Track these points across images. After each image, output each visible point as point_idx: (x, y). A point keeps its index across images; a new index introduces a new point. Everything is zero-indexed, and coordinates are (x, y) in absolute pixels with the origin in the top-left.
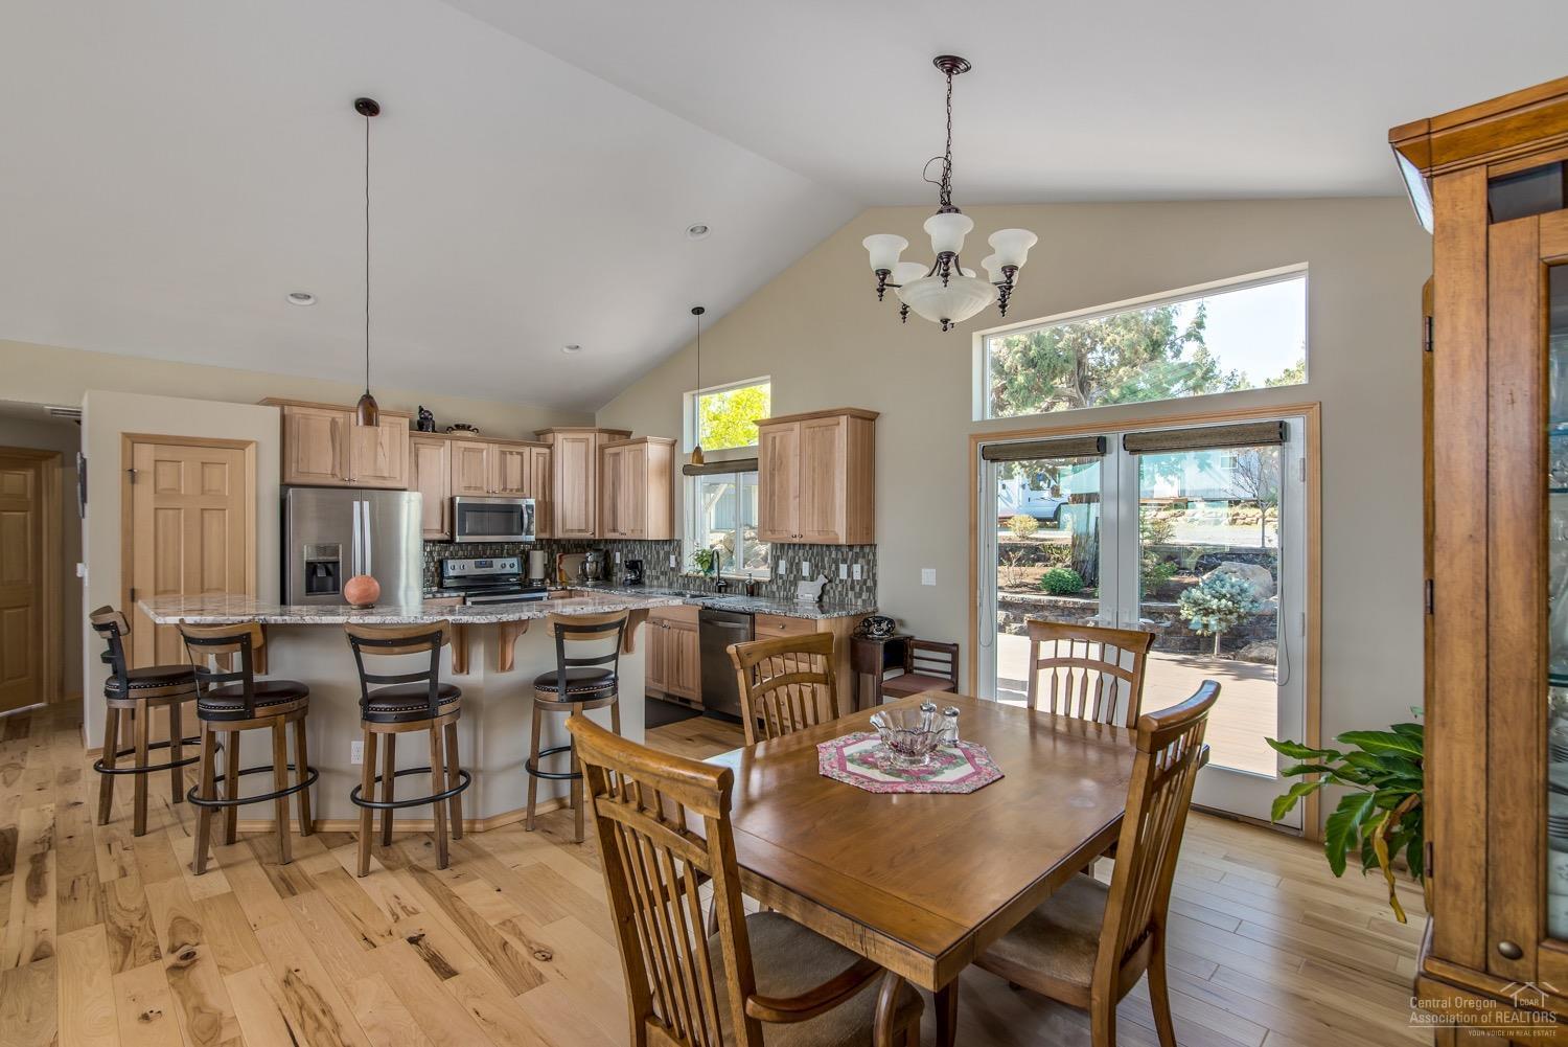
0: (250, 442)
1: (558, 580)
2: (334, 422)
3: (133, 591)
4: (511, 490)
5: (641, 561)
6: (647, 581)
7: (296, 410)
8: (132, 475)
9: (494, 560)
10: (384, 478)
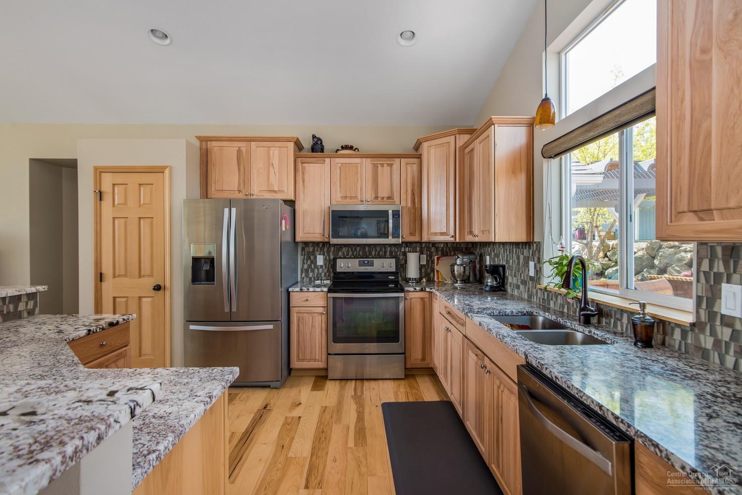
0: (167, 167)
1: (436, 280)
2: (239, 152)
3: (101, 274)
4: (383, 198)
5: (504, 267)
6: (509, 290)
7: (214, 143)
8: (100, 195)
9: (375, 261)
10: (275, 192)
